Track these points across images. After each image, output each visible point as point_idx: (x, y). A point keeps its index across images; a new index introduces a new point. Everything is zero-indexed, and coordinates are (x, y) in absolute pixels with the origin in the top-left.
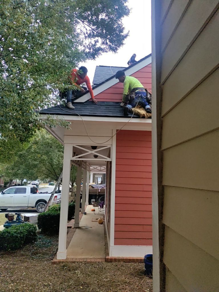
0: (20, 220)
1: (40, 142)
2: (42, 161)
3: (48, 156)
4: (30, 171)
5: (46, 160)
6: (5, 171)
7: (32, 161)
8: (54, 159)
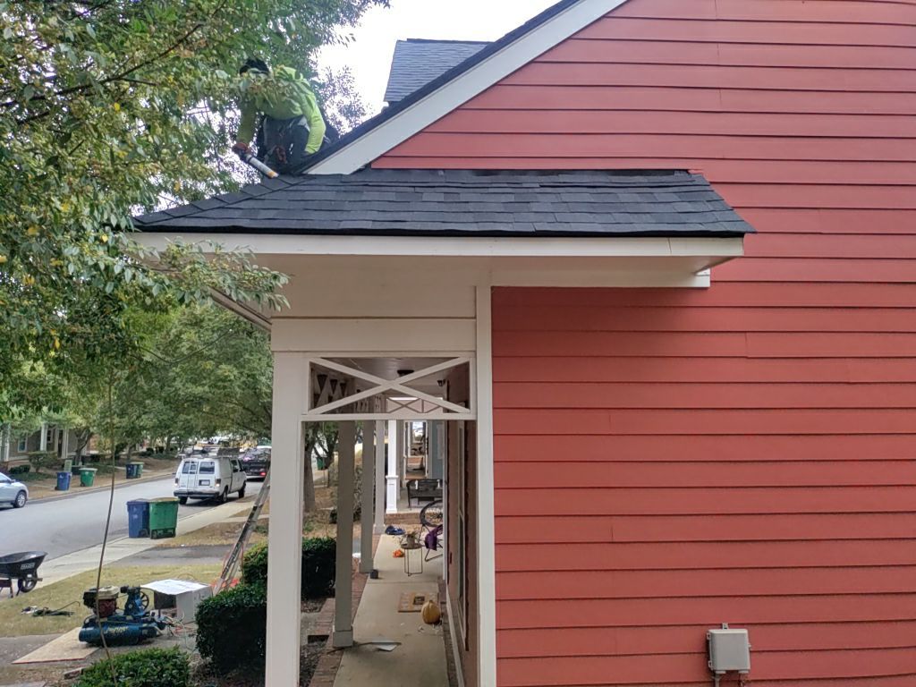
0: (139, 610)
1: (210, 320)
2: (219, 384)
3: (240, 366)
4: (182, 417)
5: (232, 378)
6: (97, 421)
7: (187, 385)
8: (263, 375)
